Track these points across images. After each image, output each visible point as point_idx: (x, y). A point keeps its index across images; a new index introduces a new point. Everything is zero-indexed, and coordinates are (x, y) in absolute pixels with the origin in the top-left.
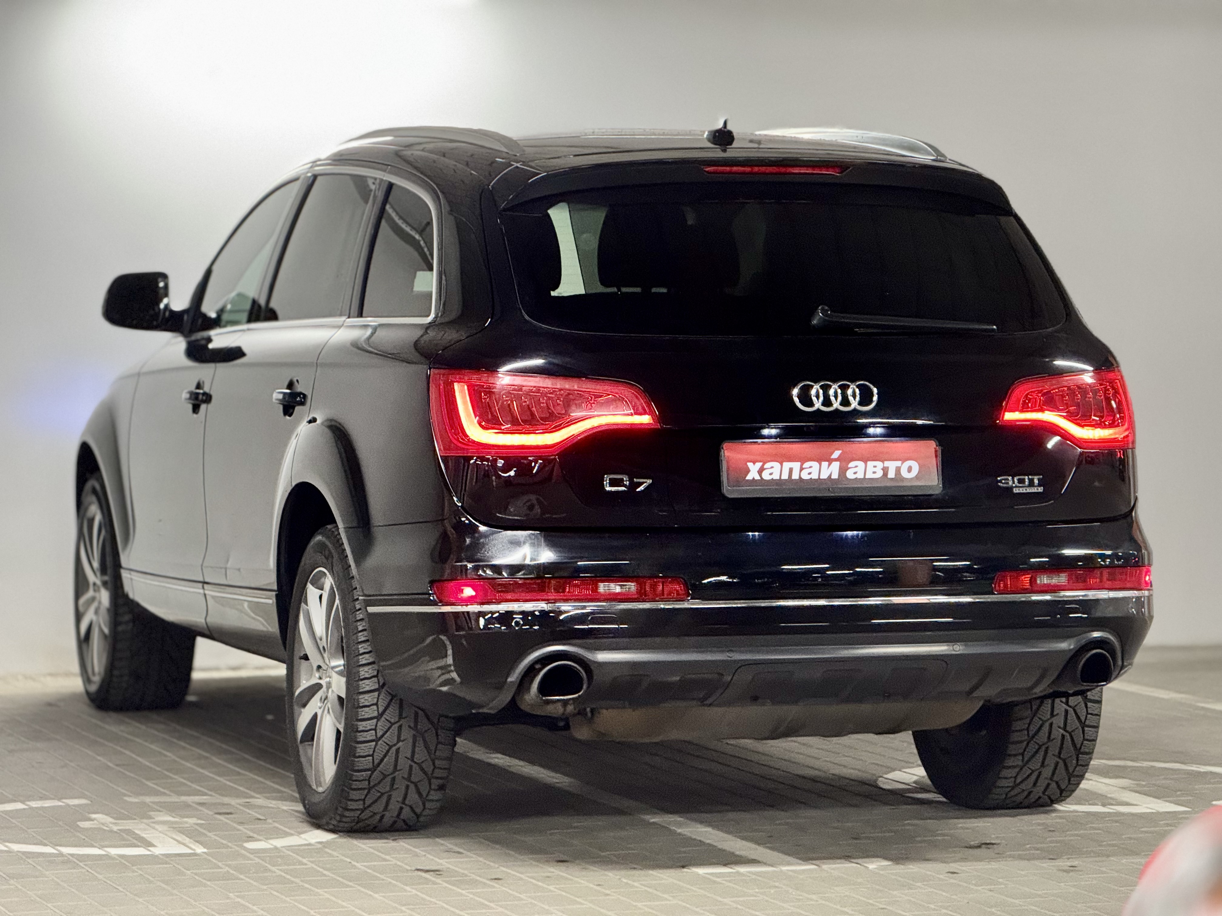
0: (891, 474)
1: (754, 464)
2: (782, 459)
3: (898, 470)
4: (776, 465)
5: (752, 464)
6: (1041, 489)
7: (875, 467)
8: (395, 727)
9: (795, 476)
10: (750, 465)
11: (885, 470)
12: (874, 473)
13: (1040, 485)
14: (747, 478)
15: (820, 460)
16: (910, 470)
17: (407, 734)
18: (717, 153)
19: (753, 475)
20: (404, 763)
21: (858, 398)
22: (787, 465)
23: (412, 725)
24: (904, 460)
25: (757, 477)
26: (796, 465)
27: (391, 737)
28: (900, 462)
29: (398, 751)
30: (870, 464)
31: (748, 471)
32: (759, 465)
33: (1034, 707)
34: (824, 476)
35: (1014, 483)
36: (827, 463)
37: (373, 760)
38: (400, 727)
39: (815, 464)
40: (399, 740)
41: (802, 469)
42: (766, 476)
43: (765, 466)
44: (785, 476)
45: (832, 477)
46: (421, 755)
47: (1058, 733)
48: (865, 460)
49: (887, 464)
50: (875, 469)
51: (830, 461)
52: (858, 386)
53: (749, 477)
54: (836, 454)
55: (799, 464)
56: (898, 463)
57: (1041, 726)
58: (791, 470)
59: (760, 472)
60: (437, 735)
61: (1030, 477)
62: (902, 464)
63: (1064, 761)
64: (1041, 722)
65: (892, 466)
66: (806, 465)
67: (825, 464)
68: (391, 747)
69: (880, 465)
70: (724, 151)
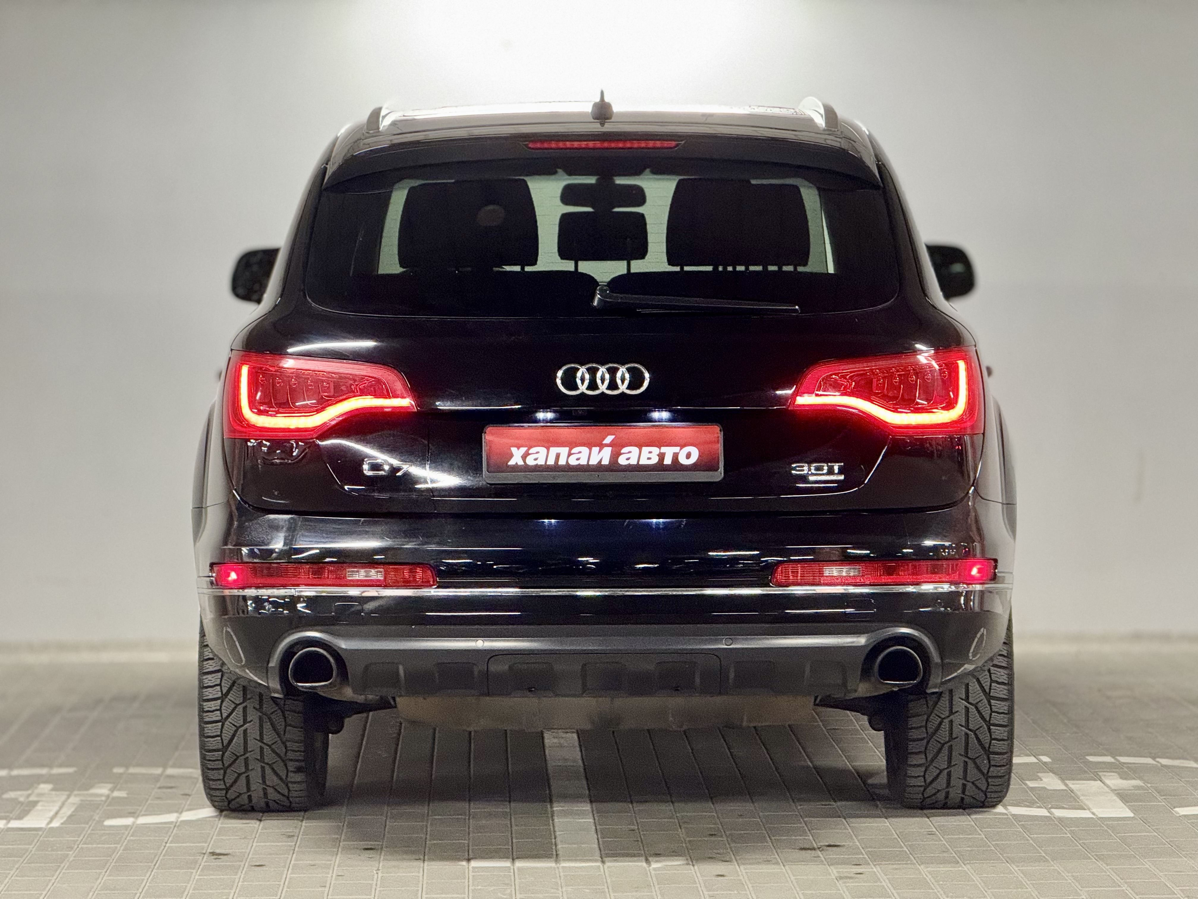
0: (668, 461)
1: (518, 449)
2: (549, 443)
3: (676, 456)
4: (543, 450)
5: (516, 449)
6: (842, 477)
7: (650, 452)
8: (240, 708)
9: (562, 462)
10: (514, 450)
11: (662, 456)
12: (649, 459)
13: (840, 472)
14: (509, 463)
15: (590, 446)
16: (688, 456)
17: (253, 716)
18: (596, 127)
19: (516, 459)
20: (253, 744)
21: (627, 382)
22: (554, 451)
23: (258, 707)
24: (682, 446)
25: (521, 463)
26: (564, 451)
27: (237, 717)
28: (679, 448)
29: (245, 731)
30: (645, 450)
31: (511, 456)
32: (523, 450)
33: (931, 703)
34: (594, 461)
35: (810, 470)
36: (598, 449)
37: (222, 739)
38: (245, 708)
39: (585, 450)
40: (245, 722)
41: (570, 454)
42: (530, 461)
43: (530, 452)
44: (551, 462)
45: (602, 463)
46: (269, 736)
47: (959, 731)
48: (640, 446)
49: (664, 449)
50: (650, 455)
51: (601, 446)
52: (629, 370)
53: (512, 462)
54: (609, 439)
55: (567, 449)
56: (676, 449)
57: (940, 723)
58: (558, 456)
59: (524, 457)
60: (285, 718)
61: (829, 464)
62: (681, 449)
63: (973, 760)
64: (940, 719)
65: (669, 452)
66: (575, 450)
67: (595, 450)
68: (238, 728)
69: (655, 450)
70: (602, 124)
